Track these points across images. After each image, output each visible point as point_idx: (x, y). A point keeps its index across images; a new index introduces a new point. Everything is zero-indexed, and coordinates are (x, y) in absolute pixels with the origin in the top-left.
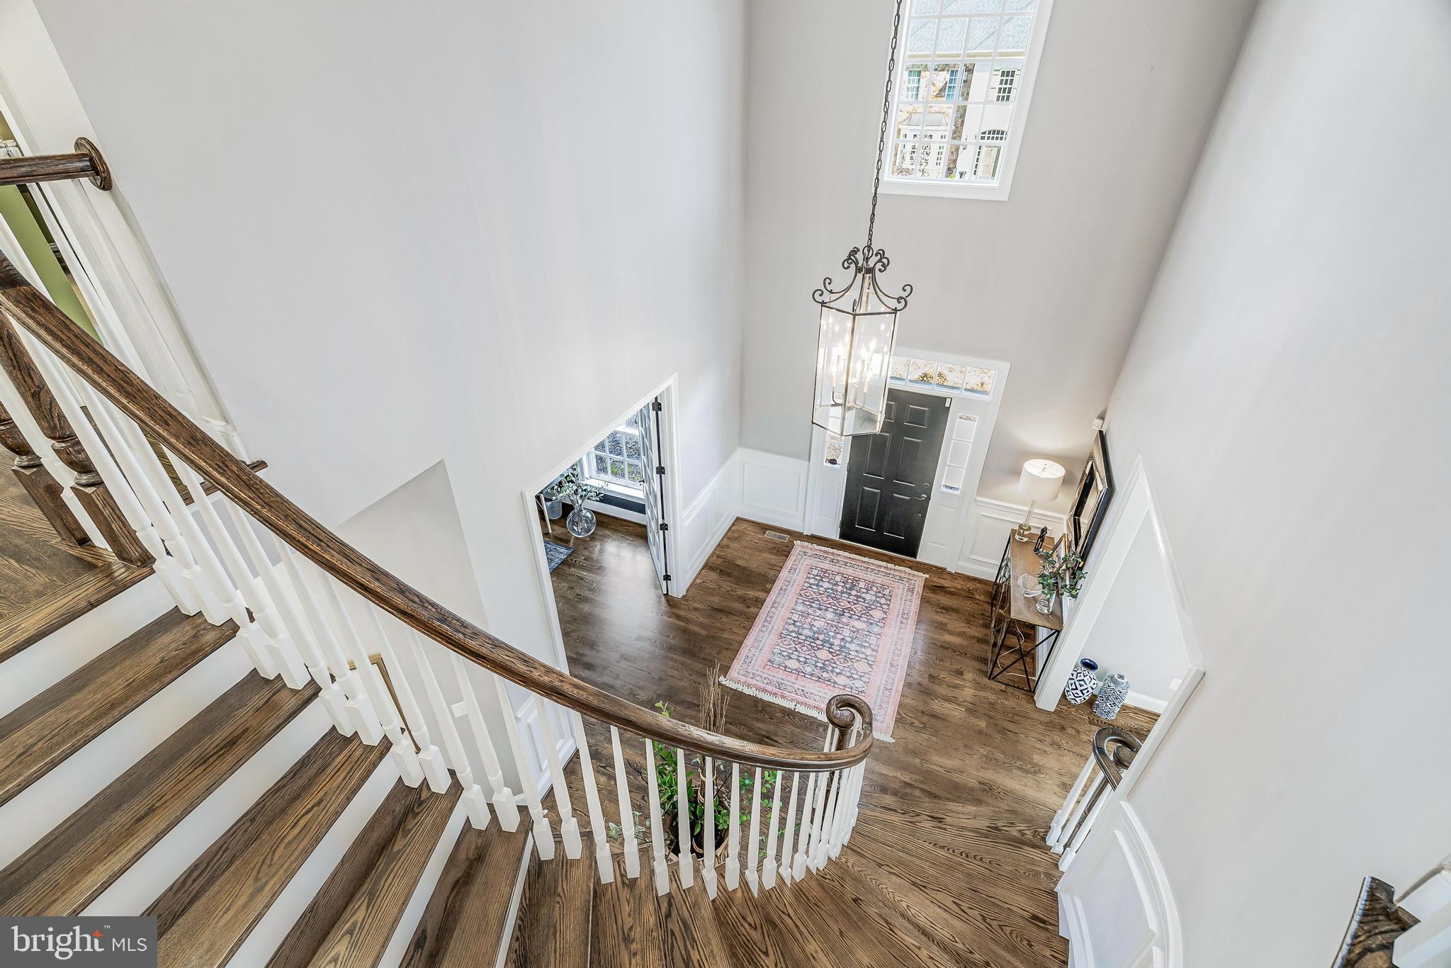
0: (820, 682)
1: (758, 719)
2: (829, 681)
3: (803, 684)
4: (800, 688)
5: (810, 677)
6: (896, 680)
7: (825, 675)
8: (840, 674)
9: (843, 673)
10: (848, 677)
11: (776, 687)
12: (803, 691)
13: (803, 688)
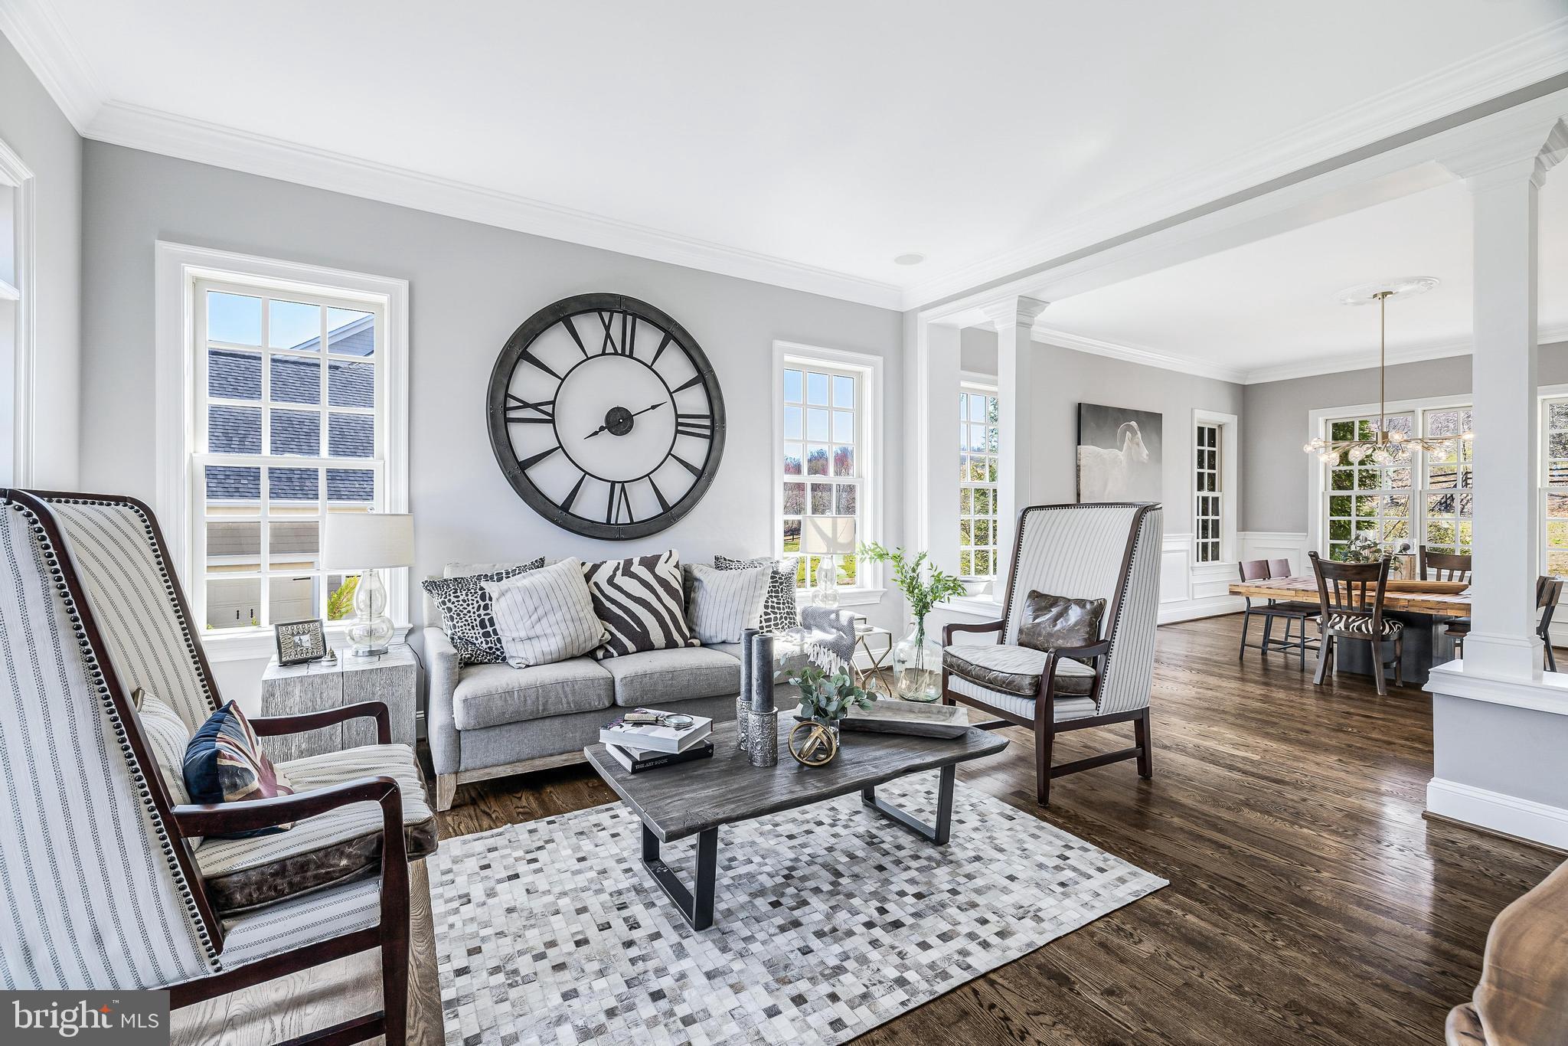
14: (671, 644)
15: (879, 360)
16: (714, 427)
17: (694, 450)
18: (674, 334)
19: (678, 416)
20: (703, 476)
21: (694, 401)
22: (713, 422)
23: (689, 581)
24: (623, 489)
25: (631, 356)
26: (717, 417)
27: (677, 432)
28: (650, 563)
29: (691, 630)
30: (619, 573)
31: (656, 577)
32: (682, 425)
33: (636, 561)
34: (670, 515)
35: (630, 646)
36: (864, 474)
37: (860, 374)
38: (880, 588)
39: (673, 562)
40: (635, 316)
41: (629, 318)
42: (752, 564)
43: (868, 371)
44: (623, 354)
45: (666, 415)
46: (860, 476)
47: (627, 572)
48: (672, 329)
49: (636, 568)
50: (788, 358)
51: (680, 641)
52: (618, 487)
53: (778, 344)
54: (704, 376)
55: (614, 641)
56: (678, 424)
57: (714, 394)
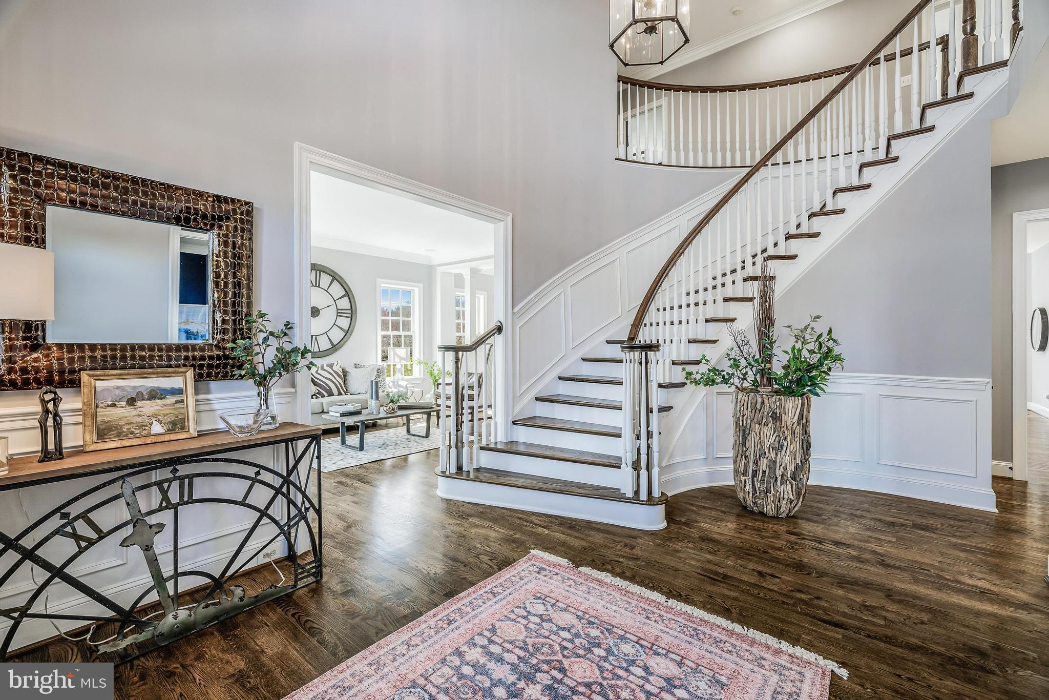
0: (610, 624)
1: (735, 600)
2: (590, 623)
3: (646, 628)
4: (652, 623)
5: (628, 636)
6: (465, 601)
7: (595, 632)
8: (563, 629)
9: (555, 629)
10: (550, 620)
11: (704, 633)
12: (648, 618)
13: (648, 621)
14: (340, 394)
15: (421, 285)
16: (352, 313)
17: (344, 322)
18: (335, 277)
19: (337, 310)
20: (348, 332)
21: (344, 304)
22: (352, 311)
23: (345, 373)
24: (316, 338)
25: (319, 287)
26: (353, 310)
27: (338, 315)
28: (331, 366)
29: (347, 390)
30: (320, 369)
31: (333, 370)
32: (339, 313)
33: (325, 365)
34: (334, 348)
35: (326, 394)
36: (416, 331)
37: (413, 290)
38: (422, 376)
39: (339, 365)
40: (320, 272)
41: (318, 272)
42: (369, 366)
43: (416, 290)
44: (316, 286)
45: (333, 310)
46: (414, 332)
47: (322, 369)
48: (335, 275)
49: (325, 368)
50: (382, 285)
51: (343, 393)
52: (314, 337)
53: (378, 280)
54: (348, 294)
55: (319, 393)
56: (338, 313)
57: (352, 300)
